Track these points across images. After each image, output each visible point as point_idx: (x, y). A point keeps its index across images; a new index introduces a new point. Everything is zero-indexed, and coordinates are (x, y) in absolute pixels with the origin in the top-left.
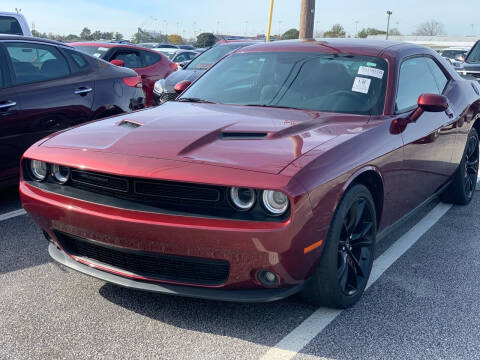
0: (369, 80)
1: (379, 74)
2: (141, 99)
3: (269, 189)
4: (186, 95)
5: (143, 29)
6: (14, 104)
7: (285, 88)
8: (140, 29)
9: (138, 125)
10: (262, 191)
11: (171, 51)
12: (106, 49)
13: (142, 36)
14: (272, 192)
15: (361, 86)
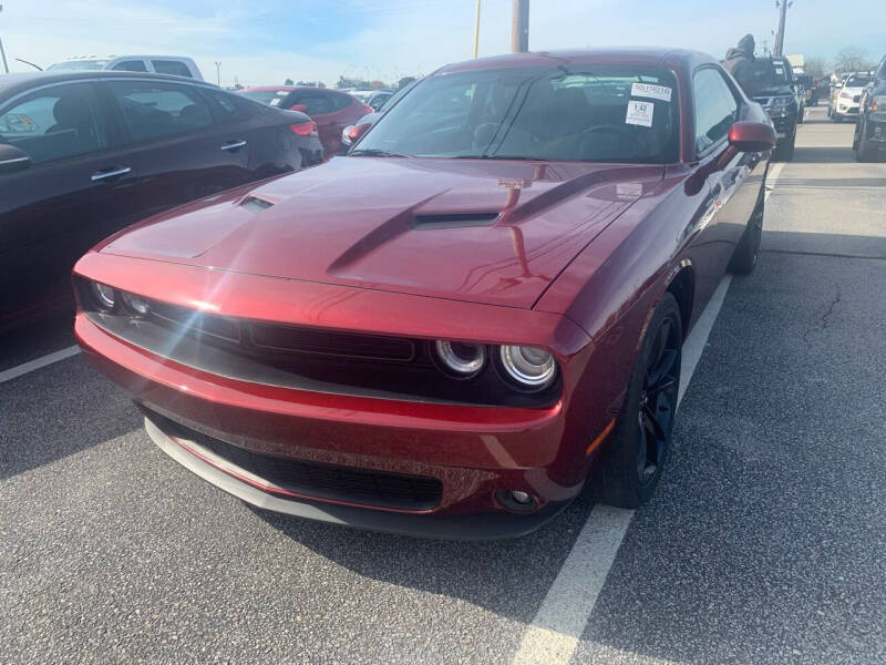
0: (651, 106)
1: (664, 94)
2: (318, 152)
3: (510, 344)
4: (362, 146)
5: (345, 77)
6: (128, 170)
7: (506, 126)
8: (341, 77)
9: (270, 205)
10: (497, 348)
11: (367, 94)
12: (286, 94)
13: (344, 83)
14: (516, 349)
15: (639, 115)
